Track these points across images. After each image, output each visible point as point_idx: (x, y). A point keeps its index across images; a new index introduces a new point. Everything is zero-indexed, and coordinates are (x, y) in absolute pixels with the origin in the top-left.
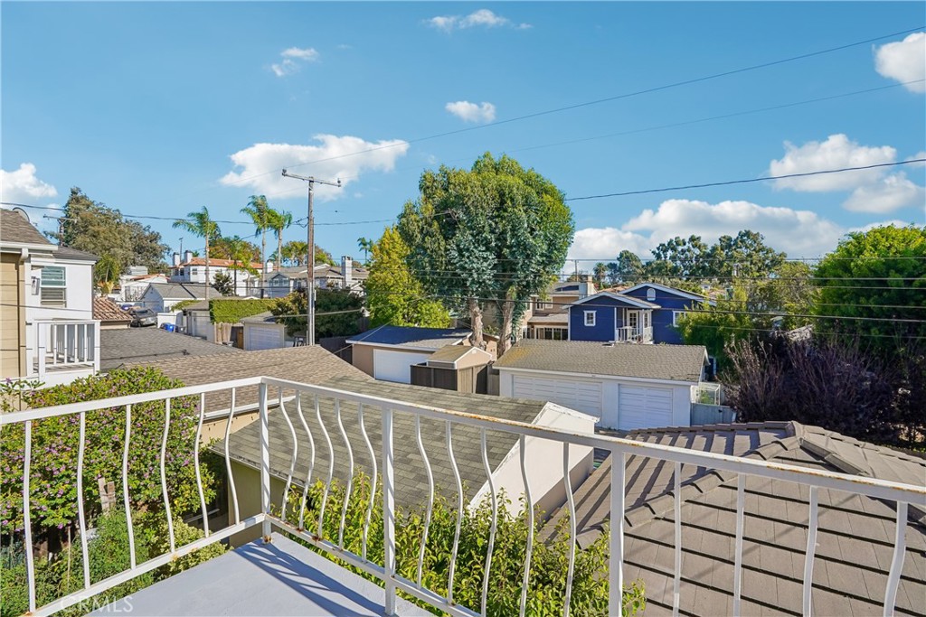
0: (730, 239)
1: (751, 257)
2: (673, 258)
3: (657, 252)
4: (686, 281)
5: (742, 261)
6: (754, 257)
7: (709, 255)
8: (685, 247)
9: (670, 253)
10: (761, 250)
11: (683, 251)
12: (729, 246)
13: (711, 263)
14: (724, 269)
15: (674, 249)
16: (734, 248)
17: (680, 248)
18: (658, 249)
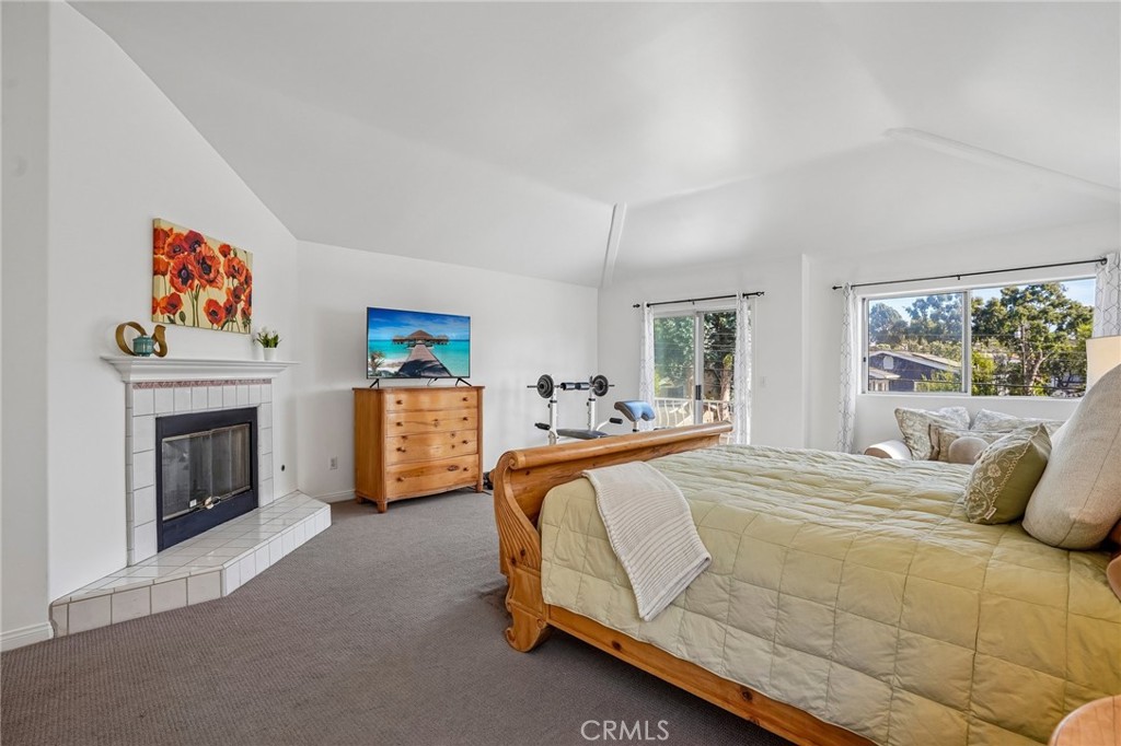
0: (1016, 292)
1: (1047, 313)
2: (935, 317)
3: (913, 309)
4: (952, 345)
5: (1034, 318)
6: (1051, 313)
7: (984, 312)
8: (952, 303)
9: (930, 310)
10: (1062, 304)
11: (949, 308)
12: (1014, 300)
13: (987, 321)
14: (1006, 330)
15: (936, 305)
16: (1020, 301)
17: (944, 304)
18: (915, 305)
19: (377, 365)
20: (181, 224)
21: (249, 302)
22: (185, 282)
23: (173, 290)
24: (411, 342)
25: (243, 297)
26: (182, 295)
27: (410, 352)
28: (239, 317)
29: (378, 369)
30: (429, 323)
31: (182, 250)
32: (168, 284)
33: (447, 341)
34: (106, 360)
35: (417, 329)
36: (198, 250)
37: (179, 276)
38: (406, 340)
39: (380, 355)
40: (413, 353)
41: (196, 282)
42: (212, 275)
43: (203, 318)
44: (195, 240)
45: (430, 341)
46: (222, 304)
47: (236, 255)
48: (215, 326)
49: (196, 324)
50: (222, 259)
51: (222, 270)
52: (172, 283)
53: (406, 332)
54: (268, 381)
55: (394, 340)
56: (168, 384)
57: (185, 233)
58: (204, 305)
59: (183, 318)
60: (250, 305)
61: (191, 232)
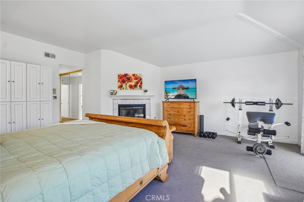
19: (168, 96)
20: (123, 73)
21: (141, 83)
22: (124, 82)
23: (121, 84)
24: (178, 89)
25: (139, 83)
26: (123, 85)
27: (178, 92)
28: (138, 87)
29: (168, 97)
30: (183, 83)
31: (123, 77)
32: (120, 83)
33: (189, 88)
34: (109, 96)
35: (180, 85)
36: (127, 76)
37: (122, 81)
38: (177, 88)
39: (169, 93)
40: (179, 92)
41: (126, 82)
42: (130, 80)
43: (128, 88)
44: (126, 75)
45: (184, 88)
46: (133, 85)
47: (137, 75)
48: (131, 89)
49: (126, 89)
50: (133, 77)
51: (133, 79)
52: (121, 83)
53: (176, 86)
54: (149, 99)
55: (173, 88)
56: (125, 99)
57: (123, 74)
58: (128, 85)
59: (123, 88)
60: (142, 84)
61: (125, 74)
